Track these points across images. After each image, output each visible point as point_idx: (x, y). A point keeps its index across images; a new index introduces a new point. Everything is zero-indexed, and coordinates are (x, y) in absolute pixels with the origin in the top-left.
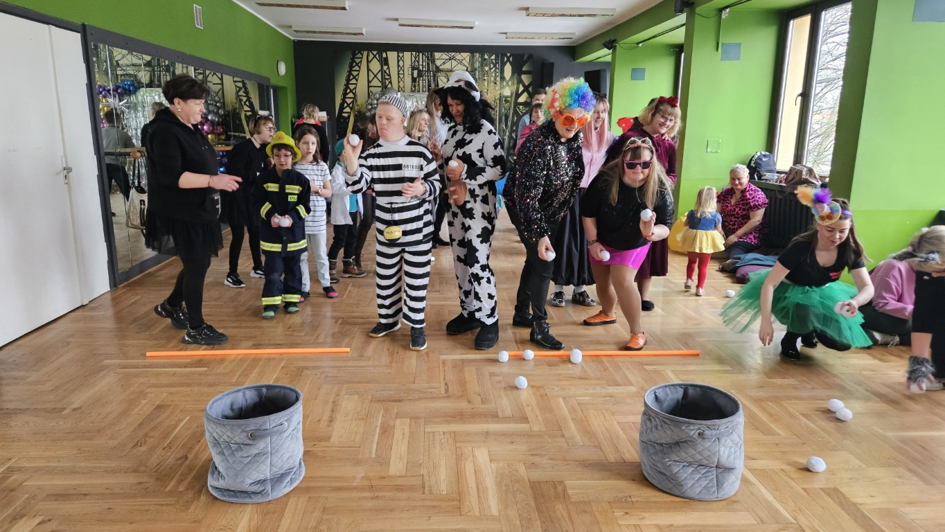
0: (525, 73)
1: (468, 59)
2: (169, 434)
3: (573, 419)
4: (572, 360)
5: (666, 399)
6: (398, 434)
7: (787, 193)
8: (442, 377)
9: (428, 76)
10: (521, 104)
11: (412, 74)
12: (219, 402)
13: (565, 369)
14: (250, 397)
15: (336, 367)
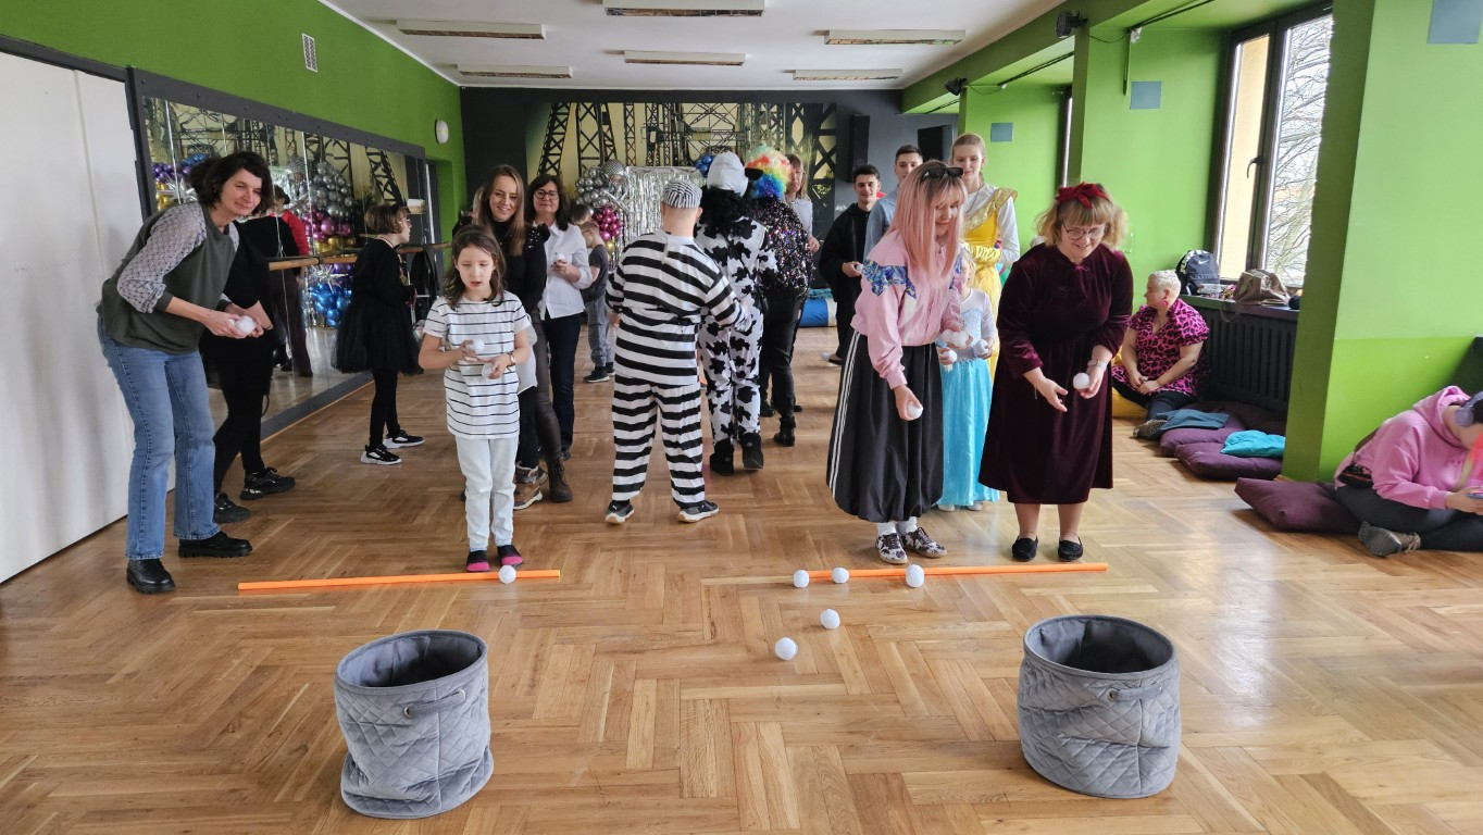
0: (825, 133)
1: (734, 113)
2: (278, 711)
3: (913, 675)
4: (909, 582)
5: (1057, 640)
6: (638, 704)
7: (1238, 313)
8: (706, 613)
9: (673, 141)
10: (819, 181)
11: (648, 137)
12: (357, 659)
13: (897, 597)
14: (407, 650)
15: (538, 601)
